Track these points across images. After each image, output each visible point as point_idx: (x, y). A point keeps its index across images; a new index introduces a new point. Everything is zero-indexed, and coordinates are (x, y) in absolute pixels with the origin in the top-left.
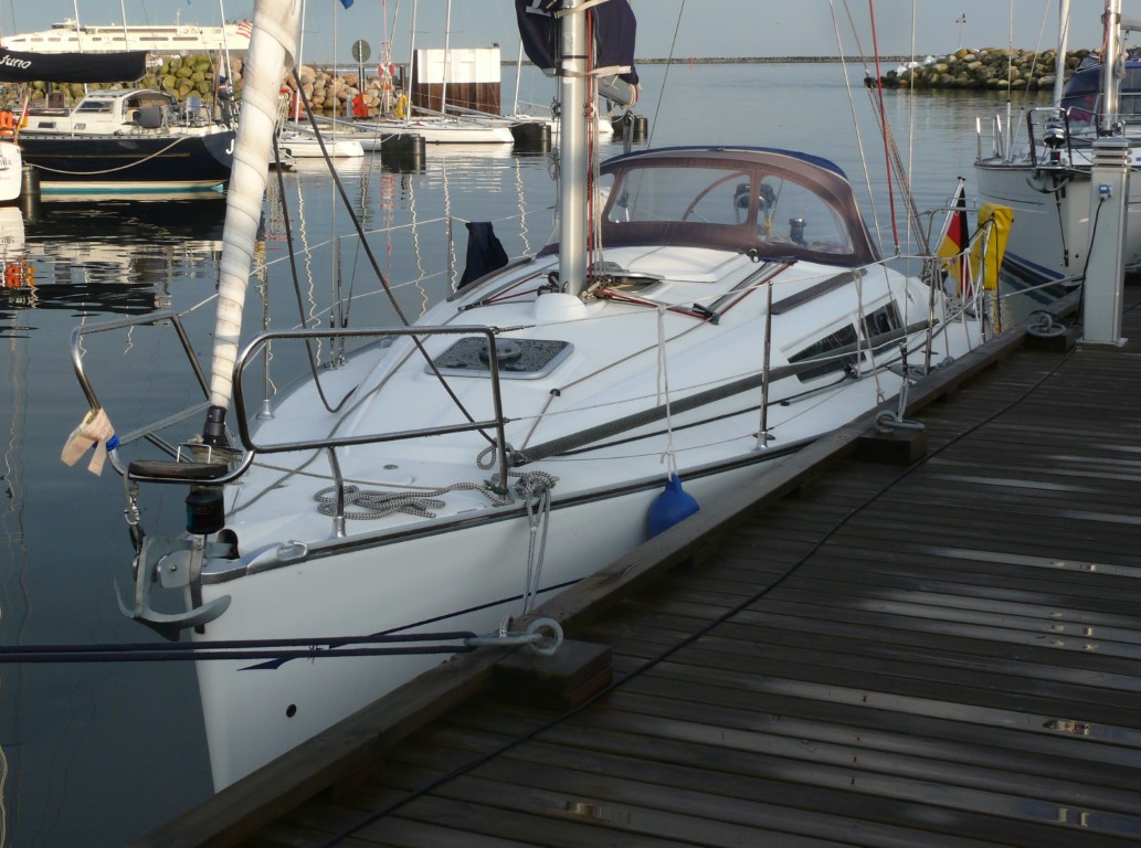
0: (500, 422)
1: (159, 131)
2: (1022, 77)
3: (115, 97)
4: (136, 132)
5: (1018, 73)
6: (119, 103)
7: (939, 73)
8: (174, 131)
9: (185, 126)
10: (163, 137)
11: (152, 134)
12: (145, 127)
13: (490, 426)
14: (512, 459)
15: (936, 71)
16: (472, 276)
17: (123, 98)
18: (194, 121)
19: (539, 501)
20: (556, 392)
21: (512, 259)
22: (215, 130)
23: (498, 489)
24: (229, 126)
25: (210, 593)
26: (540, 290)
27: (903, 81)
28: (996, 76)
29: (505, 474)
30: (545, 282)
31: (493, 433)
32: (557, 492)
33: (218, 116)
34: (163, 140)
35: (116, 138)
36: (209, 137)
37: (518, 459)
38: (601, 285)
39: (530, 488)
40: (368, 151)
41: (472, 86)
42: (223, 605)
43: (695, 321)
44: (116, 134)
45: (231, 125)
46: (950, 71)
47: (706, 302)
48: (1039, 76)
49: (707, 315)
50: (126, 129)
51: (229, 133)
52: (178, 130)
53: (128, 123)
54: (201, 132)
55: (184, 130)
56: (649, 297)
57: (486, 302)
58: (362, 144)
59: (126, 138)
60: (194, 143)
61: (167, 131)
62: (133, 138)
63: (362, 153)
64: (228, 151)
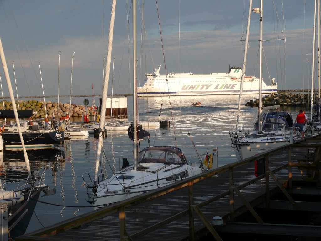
0: (124, 184)
1: (37, 131)
2: (290, 102)
3: (25, 122)
4: (31, 131)
5: (289, 101)
6: (26, 124)
7: (266, 101)
8: (41, 131)
9: (44, 130)
10: (38, 133)
11: (35, 132)
12: (33, 130)
13: (123, 184)
14: (125, 188)
15: (265, 100)
16: (123, 167)
17: (27, 123)
18: (46, 128)
19: (129, 192)
20: (132, 182)
21: (130, 165)
22: (52, 131)
23: (124, 191)
24: (55, 130)
25: (95, 199)
26: (132, 169)
27: (255, 103)
28: (283, 102)
29: (125, 190)
30: (132, 168)
31: (123, 185)
32: (130, 192)
33: (53, 127)
34: (38, 134)
35: (25, 133)
36: (50, 133)
37: (126, 188)
38: (140, 169)
39: (128, 191)
40: (90, 133)
41: (119, 109)
42: (96, 201)
43: (152, 173)
44: (25, 132)
45: (56, 129)
46: (269, 100)
47: (154, 171)
48: (296, 102)
49: (154, 172)
50: (28, 131)
51: (55, 131)
52: (42, 131)
53: (28, 129)
54: (48, 131)
55: (44, 131)
56: (146, 170)
57: (124, 171)
58: (88, 132)
59: (28, 133)
60: (47, 134)
61: (39, 131)
62: (30, 133)
63: (88, 134)
64: (55, 137)
